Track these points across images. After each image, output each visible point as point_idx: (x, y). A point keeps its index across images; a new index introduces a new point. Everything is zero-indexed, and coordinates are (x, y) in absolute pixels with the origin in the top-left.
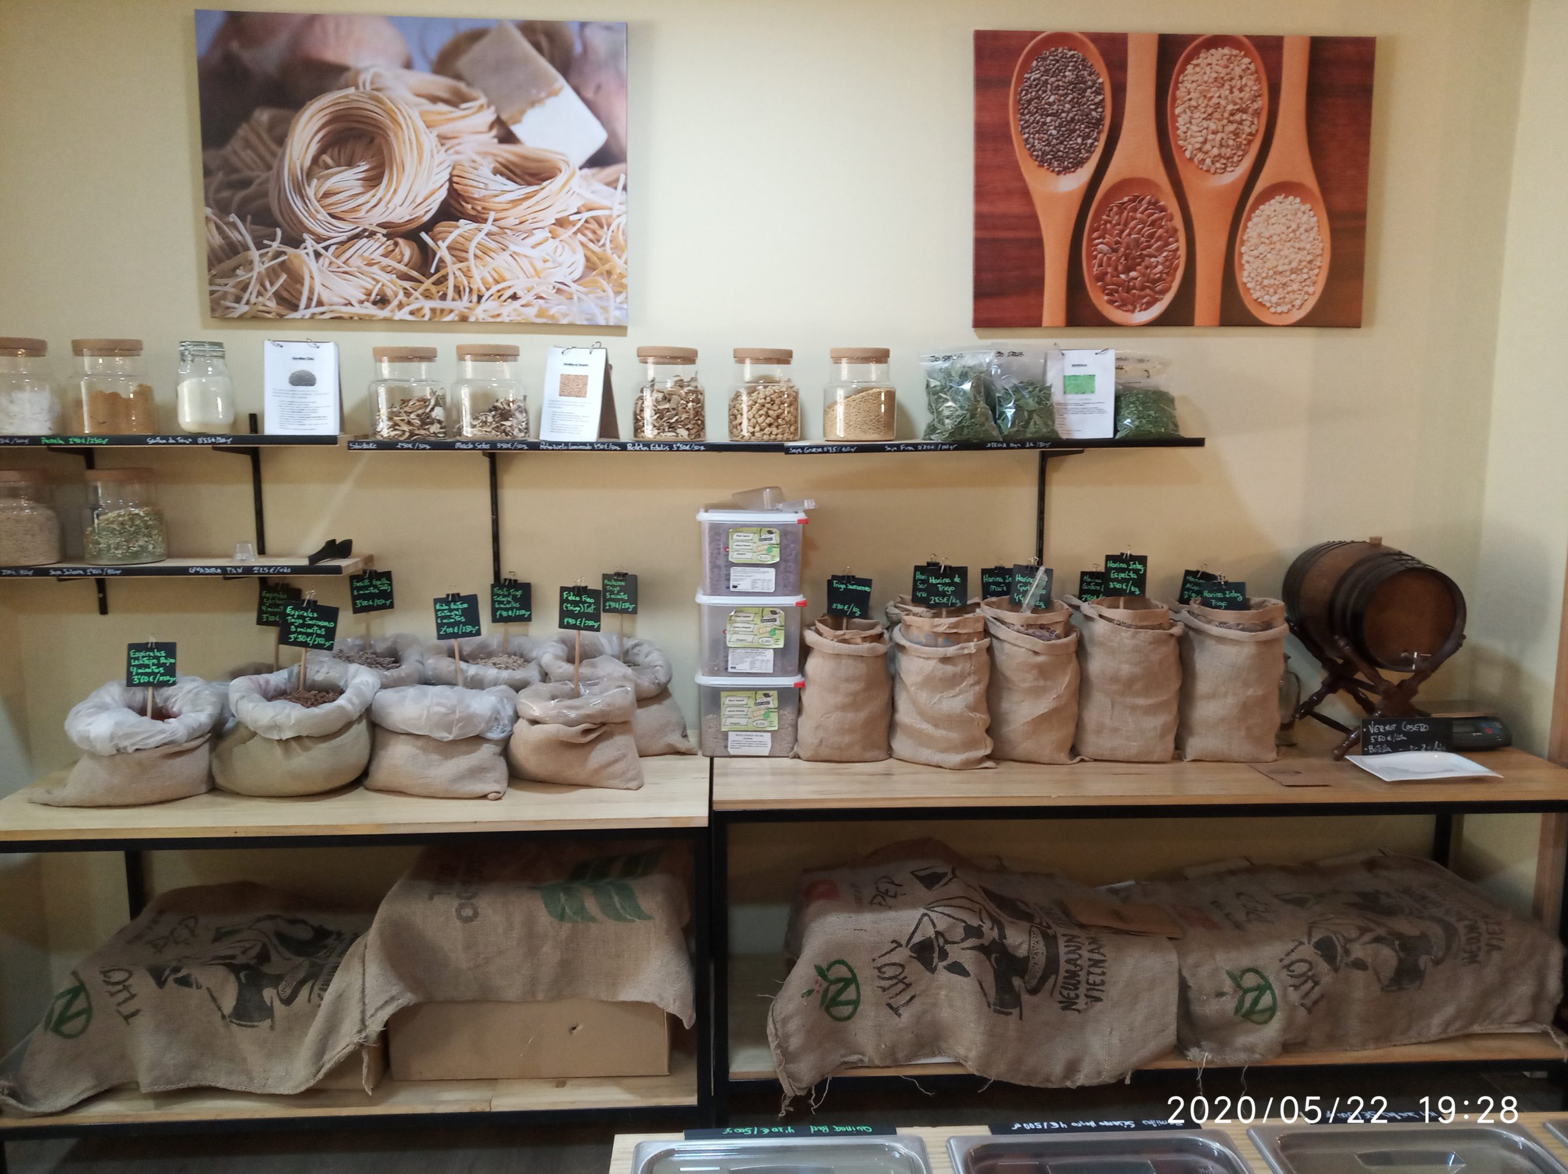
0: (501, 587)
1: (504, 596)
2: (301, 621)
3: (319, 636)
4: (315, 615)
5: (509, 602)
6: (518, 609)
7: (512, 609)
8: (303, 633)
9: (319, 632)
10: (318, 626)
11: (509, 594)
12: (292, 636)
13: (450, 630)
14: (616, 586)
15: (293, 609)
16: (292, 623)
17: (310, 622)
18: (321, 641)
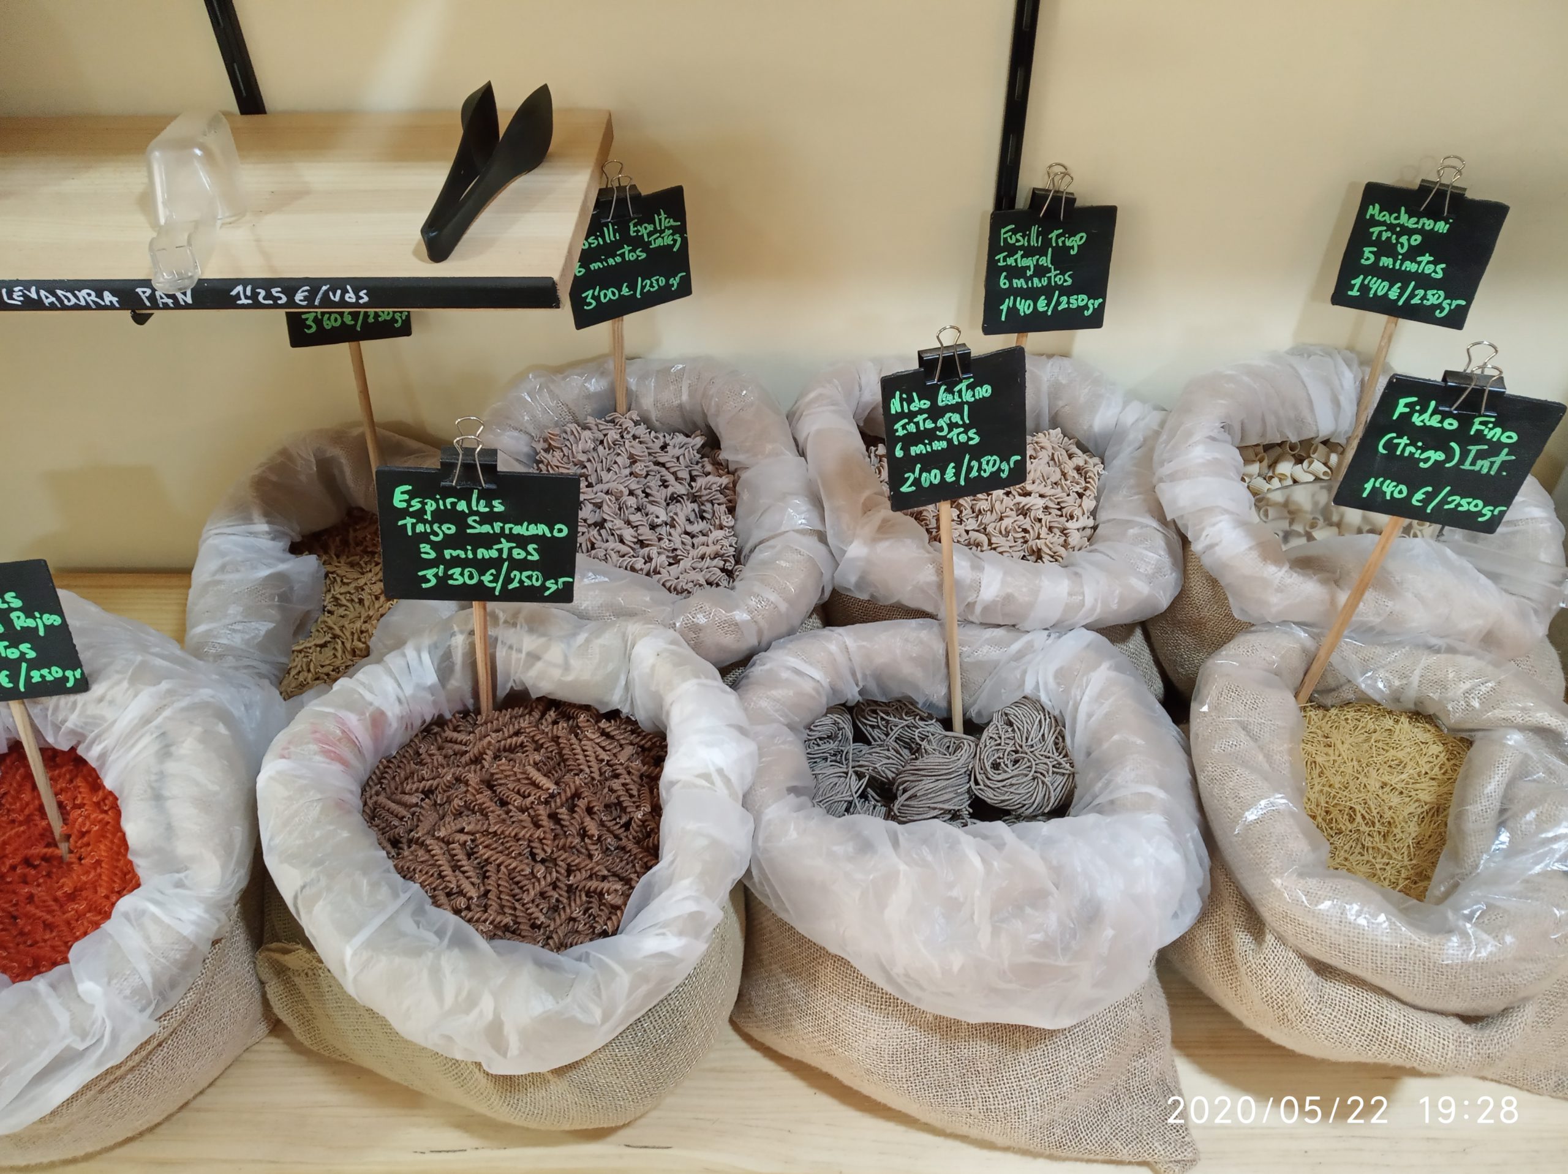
0: (1022, 224)
1: (1029, 252)
2: (450, 529)
3: (523, 565)
4: (498, 507)
5: (1040, 271)
6: (1067, 292)
7: (1047, 292)
8: (463, 563)
9: (518, 554)
10: (511, 537)
11: (1047, 243)
12: (429, 573)
13: (933, 477)
14: (1410, 232)
15: (412, 495)
16: (424, 537)
17: (486, 529)
18: (533, 579)
